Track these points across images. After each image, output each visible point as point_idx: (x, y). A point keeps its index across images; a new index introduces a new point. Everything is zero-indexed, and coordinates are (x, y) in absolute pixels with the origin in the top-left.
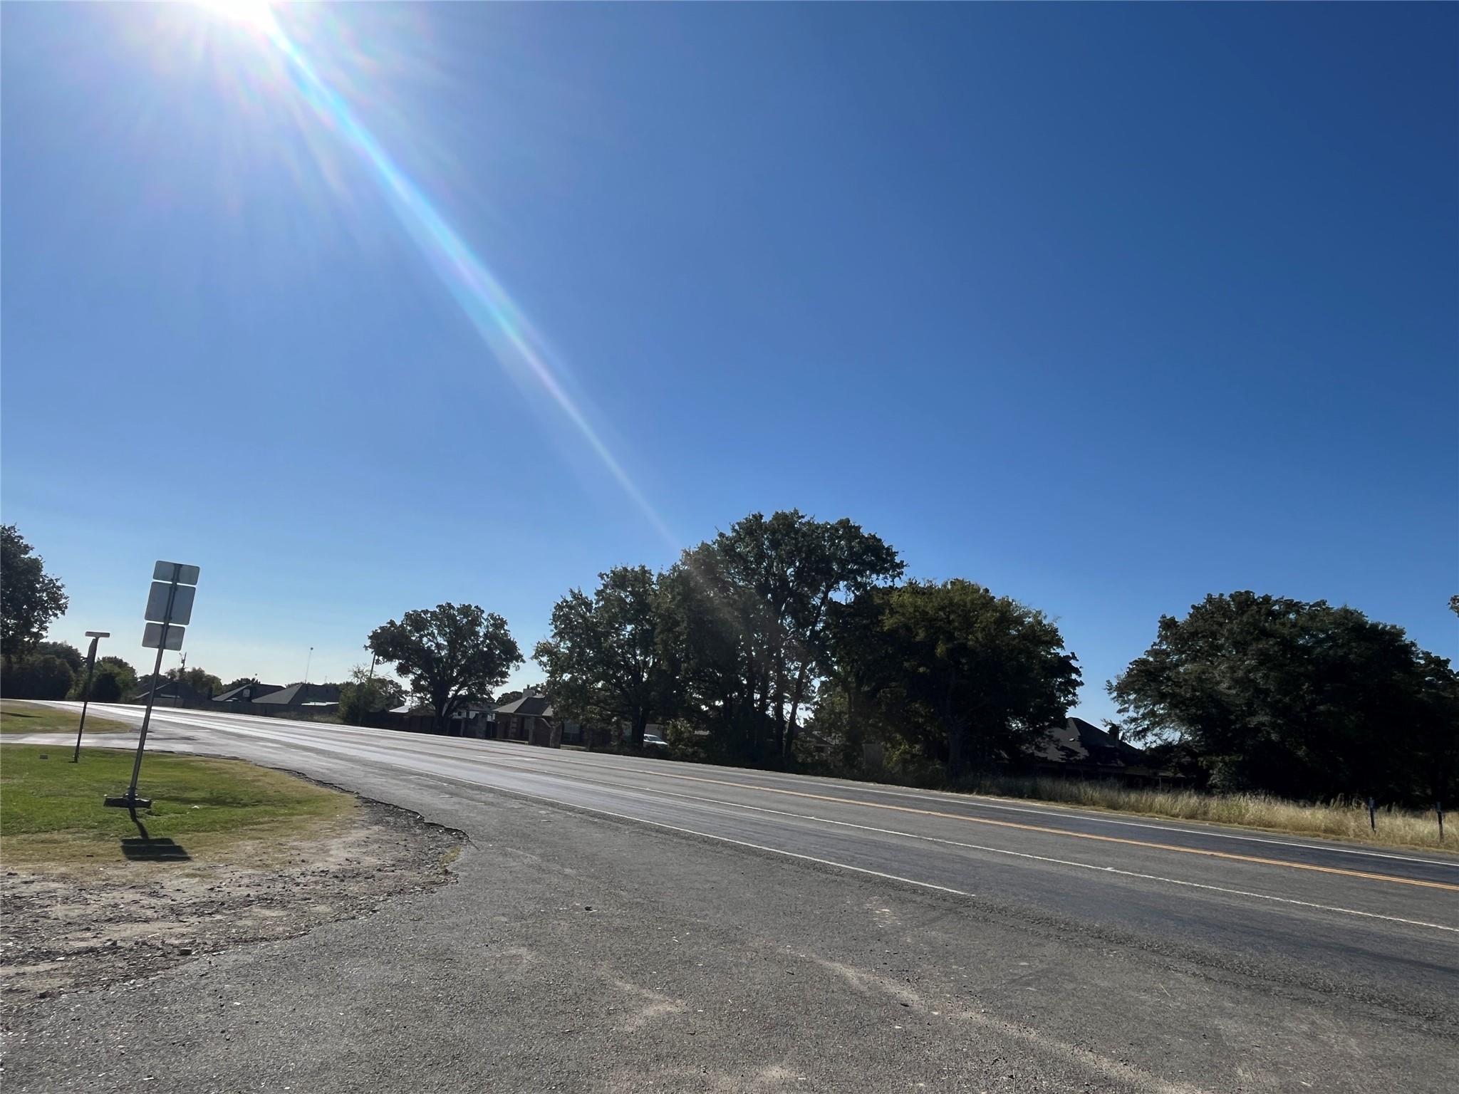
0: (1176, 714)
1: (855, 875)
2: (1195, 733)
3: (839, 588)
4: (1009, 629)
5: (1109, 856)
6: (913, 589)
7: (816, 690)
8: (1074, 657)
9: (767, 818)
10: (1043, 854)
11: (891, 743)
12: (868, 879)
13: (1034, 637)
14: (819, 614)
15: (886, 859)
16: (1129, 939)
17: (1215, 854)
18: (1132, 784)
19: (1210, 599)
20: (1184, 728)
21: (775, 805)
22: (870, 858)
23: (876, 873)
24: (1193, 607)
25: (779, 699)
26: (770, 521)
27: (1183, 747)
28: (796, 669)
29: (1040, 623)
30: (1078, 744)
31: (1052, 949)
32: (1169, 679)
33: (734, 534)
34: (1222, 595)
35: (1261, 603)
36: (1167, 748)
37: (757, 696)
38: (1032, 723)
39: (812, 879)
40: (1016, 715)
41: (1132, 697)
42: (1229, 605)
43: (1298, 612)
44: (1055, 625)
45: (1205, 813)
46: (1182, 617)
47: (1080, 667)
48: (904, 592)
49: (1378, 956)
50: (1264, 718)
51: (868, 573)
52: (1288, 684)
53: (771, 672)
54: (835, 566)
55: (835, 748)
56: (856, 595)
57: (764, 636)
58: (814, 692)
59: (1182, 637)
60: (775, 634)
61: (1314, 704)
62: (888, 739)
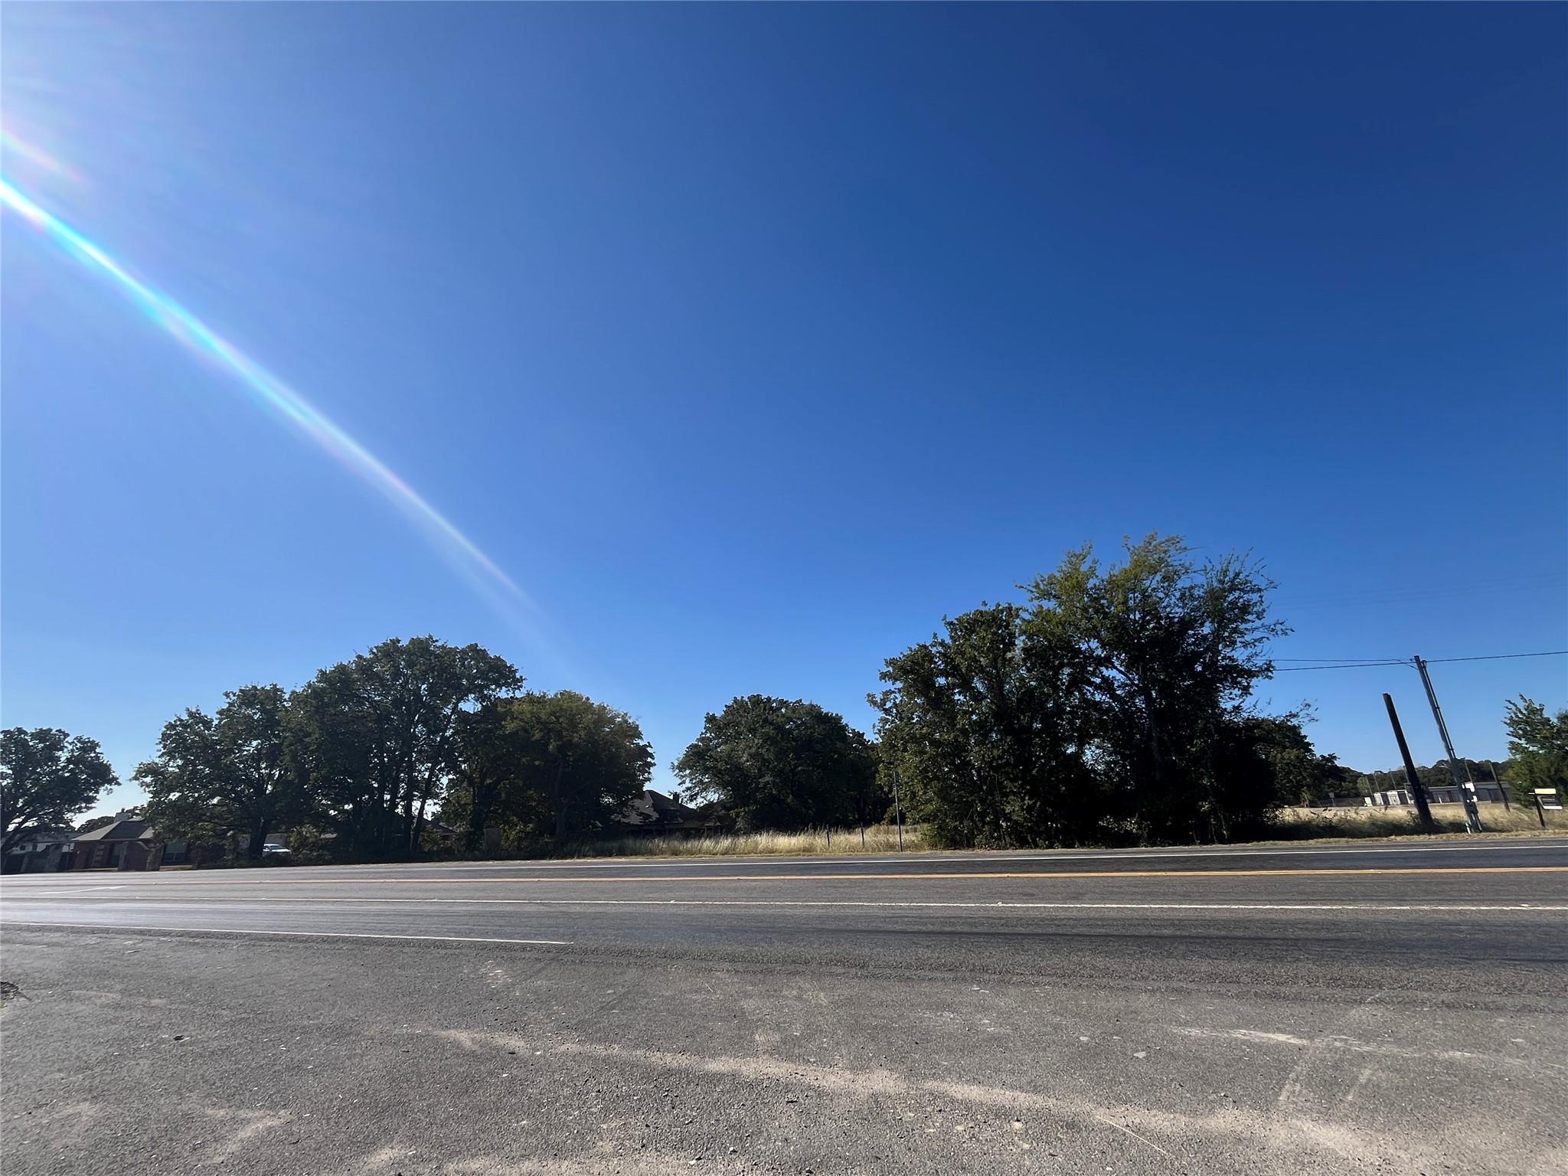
0: (715, 781)
1: (473, 945)
2: (727, 793)
3: (468, 700)
4: (604, 727)
5: (672, 891)
6: (530, 699)
7: (445, 787)
8: (649, 746)
9: (392, 908)
10: (626, 899)
11: (509, 826)
12: (484, 947)
13: (622, 732)
14: (449, 722)
15: (500, 926)
16: (685, 954)
17: (741, 878)
18: (688, 835)
19: (736, 701)
20: (720, 790)
22: (487, 928)
23: (491, 940)
24: (726, 706)
25: (408, 798)
26: (407, 645)
27: (720, 804)
28: (426, 770)
29: (626, 722)
30: (652, 809)
31: (632, 974)
32: (711, 757)
33: (372, 656)
34: (743, 698)
35: (765, 702)
36: (711, 805)
37: (387, 797)
38: (620, 797)
39: (432, 956)
40: (610, 792)
41: (687, 772)
42: (747, 704)
43: (786, 708)
44: (637, 723)
45: (735, 849)
46: (719, 713)
47: (654, 753)
48: (523, 702)
49: (834, 931)
50: (767, 778)
51: (493, 687)
52: (781, 755)
53: (402, 775)
54: (464, 682)
55: (459, 835)
56: (483, 705)
57: (397, 743)
58: (442, 789)
59: (719, 728)
60: (408, 741)
61: (796, 766)
62: (506, 822)
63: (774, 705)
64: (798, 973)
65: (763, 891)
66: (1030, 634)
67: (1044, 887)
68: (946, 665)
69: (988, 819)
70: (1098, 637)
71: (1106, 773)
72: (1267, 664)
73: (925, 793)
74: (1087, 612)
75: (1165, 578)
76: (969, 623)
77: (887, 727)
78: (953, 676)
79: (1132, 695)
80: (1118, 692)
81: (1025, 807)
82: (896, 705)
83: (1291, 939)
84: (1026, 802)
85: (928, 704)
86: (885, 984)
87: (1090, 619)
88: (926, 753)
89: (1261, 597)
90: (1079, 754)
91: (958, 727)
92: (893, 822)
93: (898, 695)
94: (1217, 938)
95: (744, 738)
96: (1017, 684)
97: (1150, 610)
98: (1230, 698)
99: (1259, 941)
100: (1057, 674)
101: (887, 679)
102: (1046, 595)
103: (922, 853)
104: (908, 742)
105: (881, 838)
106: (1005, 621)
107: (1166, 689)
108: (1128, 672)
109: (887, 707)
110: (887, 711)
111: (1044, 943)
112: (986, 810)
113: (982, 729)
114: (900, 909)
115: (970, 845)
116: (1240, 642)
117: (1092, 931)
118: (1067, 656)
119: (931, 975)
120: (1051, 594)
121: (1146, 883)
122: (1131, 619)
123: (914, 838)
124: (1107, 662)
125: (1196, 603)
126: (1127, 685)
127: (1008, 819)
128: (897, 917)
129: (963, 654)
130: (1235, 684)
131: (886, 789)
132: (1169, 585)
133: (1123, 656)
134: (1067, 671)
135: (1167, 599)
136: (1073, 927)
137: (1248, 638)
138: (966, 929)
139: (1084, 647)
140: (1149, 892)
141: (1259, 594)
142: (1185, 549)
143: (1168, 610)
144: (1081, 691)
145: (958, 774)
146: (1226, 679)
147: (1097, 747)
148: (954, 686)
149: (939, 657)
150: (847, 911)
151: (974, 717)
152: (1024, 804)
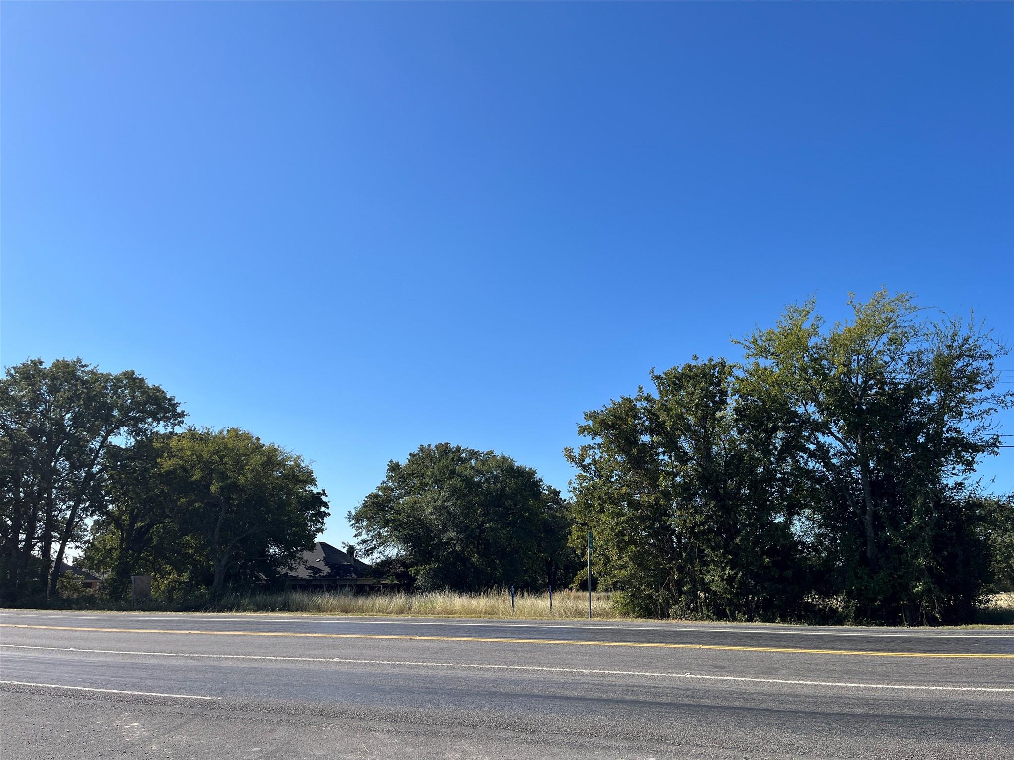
0: (395, 535)
1: (106, 697)
2: (408, 549)
3: (120, 433)
4: (274, 471)
5: (337, 649)
6: (192, 435)
7: (89, 529)
8: (324, 494)
9: (22, 654)
10: (285, 655)
11: (161, 574)
12: (121, 699)
13: (293, 477)
14: (96, 457)
15: (141, 679)
16: (343, 712)
17: (413, 638)
18: (361, 591)
19: (422, 449)
20: (400, 545)
21: (32, 641)
22: (125, 680)
23: (129, 692)
24: (411, 454)
25: (47, 540)
26: (50, 368)
27: (400, 561)
28: (68, 508)
29: (298, 465)
30: (323, 563)
32: (391, 508)
33: (9, 378)
34: (429, 445)
35: (454, 452)
36: (388, 562)
37: (22, 537)
38: (287, 548)
39: (63, 706)
40: (277, 542)
41: (365, 524)
42: (434, 453)
43: (477, 459)
44: (311, 467)
45: (410, 609)
46: (403, 461)
47: (329, 502)
48: (184, 437)
49: (507, 695)
50: (452, 535)
51: (150, 420)
52: (468, 510)
53: (40, 513)
54: (116, 413)
55: (103, 583)
56: (136, 440)
57: (35, 478)
58: (85, 530)
59: (402, 477)
60: (48, 475)
61: (483, 523)
62: (158, 570)
63: (464, 455)
64: (463, 736)
65: (436, 653)
66: (744, 394)
67: (736, 660)
68: (651, 423)
69: (685, 588)
70: (816, 400)
71: (814, 547)
72: (993, 439)
73: (620, 558)
74: (806, 373)
75: (892, 341)
76: (677, 378)
77: (585, 484)
78: (659, 434)
79: (848, 464)
80: (833, 461)
81: (725, 577)
82: (594, 461)
83: (984, 720)
84: (727, 572)
85: (628, 463)
86: (556, 750)
87: (808, 380)
88: (623, 515)
89: (991, 364)
90: (789, 523)
91: (660, 488)
92: (583, 587)
93: (597, 451)
94: (909, 718)
95: (429, 490)
96: (727, 446)
97: (875, 374)
98: (953, 474)
99: (952, 722)
100: (769, 438)
101: (586, 433)
102: (764, 352)
103: (612, 620)
104: (605, 502)
105: (570, 603)
106: (717, 377)
107: (885, 459)
108: (846, 439)
109: (585, 463)
110: (585, 468)
111: (728, 717)
112: (683, 579)
113: (686, 492)
114: (581, 675)
115: (665, 615)
116: (966, 413)
117: (782, 707)
118: (781, 419)
119: (604, 742)
120: (769, 351)
121: (845, 661)
122: (852, 383)
123: (605, 606)
124: (823, 428)
125: (924, 369)
126: (844, 454)
127: (706, 590)
128: (577, 683)
129: (668, 410)
130: (959, 459)
131: (578, 552)
132: (896, 349)
133: (841, 423)
134: (781, 434)
135: (894, 363)
136: (763, 701)
137: (975, 409)
138: (649, 698)
139: (800, 410)
140: (848, 671)
141: (989, 361)
142: (915, 308)
143: (893, 375)
144: (793, 457)
145: (657, 539)
146: (949, 453)
147: (808, 519)
148: (659, 444)
149: (643, 414)
150: (524, 675)
151: (678, 479)
152: (725, 574)
